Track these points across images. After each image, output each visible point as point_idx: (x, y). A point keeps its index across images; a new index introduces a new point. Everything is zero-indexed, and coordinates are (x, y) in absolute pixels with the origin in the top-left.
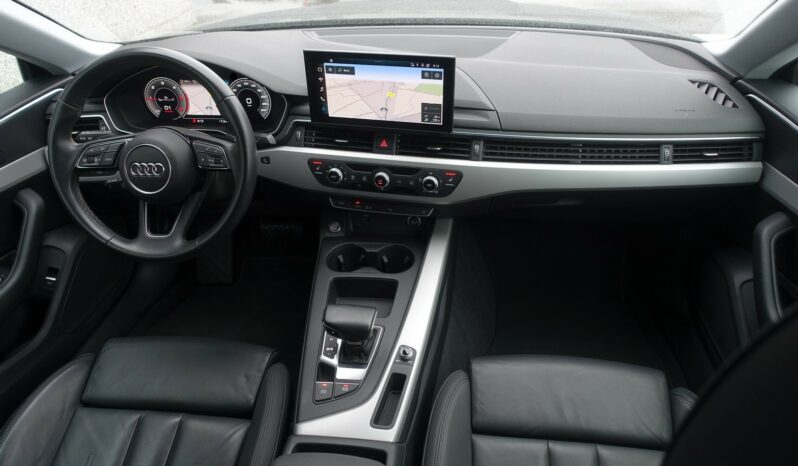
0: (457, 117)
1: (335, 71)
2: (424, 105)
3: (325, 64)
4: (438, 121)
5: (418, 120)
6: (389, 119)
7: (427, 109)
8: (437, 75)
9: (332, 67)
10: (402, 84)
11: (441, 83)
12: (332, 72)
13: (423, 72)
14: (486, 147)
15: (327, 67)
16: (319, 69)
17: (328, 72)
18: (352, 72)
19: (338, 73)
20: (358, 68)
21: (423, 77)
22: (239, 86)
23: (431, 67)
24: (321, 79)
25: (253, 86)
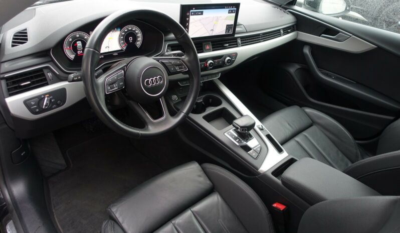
0: (237, 29)
1: (195, 14)
2: (227, 25)
3: (191, 11)
4: (231, 32)
5: (224, 33)
6: (213, 35)
7: (228, 27)
8: (234, 11)
9: (194, 12)
10: (221, 17)
11: (234, 14)
12: (194, 15)
13: (229, 10)
14: (241, 41)
15: (192, 12)
16: (188, 14)
17: (192, 15)
18: (202, 13)
19: (196, 15)
20: (205, 11)
21: (229, 13)
22: (126, 30)
23: (232, 8)
24: (188, 19)
25: (133, 29)
